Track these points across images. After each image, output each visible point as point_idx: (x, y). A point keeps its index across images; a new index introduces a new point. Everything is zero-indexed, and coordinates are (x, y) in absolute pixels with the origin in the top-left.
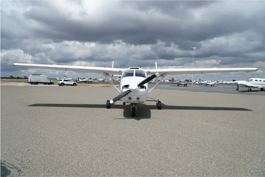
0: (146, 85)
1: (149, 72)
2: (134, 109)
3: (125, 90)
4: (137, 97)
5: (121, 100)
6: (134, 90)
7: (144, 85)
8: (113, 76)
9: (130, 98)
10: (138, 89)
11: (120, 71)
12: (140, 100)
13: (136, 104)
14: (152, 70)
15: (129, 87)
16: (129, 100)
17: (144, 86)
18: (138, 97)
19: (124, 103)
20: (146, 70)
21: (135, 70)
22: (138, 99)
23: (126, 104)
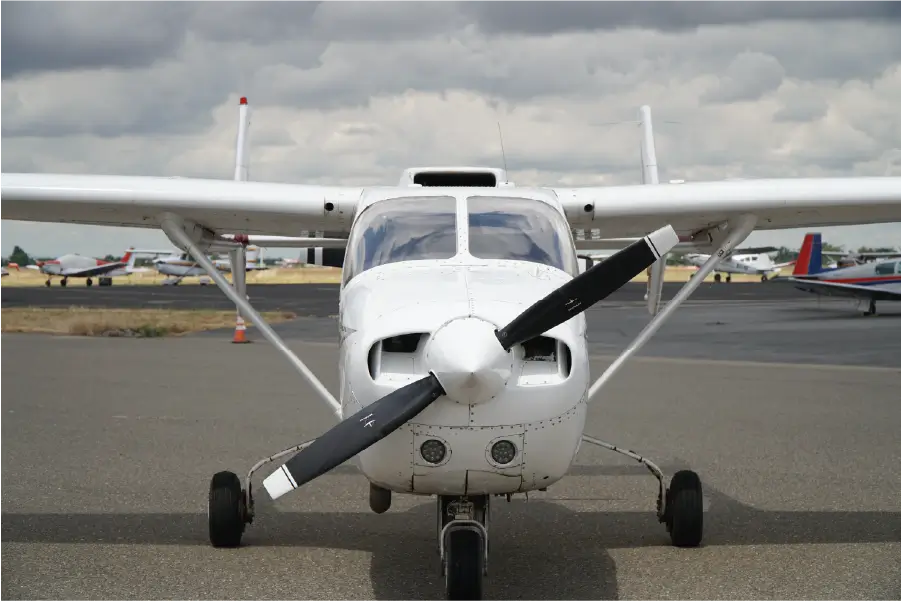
0: (568, 332)
1: (589, 208)
2: (465, 543)
3: (395, 378)
4: (494, 437)
5: (354, 471)
6: (472, 381)
7: (551, 333)
8: (246, 242)
9: (434, 451)
10: (505, 373)
11: (329, 206)
12: (517, 459)
13: (480, 502)
14: (611, 197)
15: (429, 347)
16: (423, 467)
17: (552, 341)
18: (506, 435)
19: (381, 497)
20: (560, 192)
21: (461, 195)
22: (503, 450)
23: (400, 503)
